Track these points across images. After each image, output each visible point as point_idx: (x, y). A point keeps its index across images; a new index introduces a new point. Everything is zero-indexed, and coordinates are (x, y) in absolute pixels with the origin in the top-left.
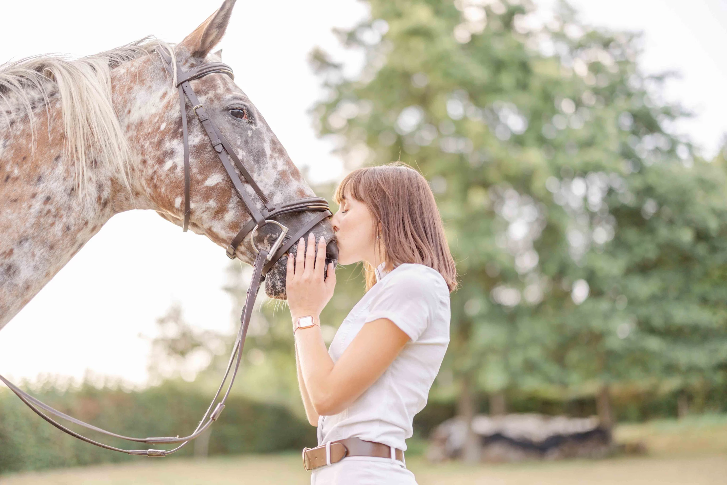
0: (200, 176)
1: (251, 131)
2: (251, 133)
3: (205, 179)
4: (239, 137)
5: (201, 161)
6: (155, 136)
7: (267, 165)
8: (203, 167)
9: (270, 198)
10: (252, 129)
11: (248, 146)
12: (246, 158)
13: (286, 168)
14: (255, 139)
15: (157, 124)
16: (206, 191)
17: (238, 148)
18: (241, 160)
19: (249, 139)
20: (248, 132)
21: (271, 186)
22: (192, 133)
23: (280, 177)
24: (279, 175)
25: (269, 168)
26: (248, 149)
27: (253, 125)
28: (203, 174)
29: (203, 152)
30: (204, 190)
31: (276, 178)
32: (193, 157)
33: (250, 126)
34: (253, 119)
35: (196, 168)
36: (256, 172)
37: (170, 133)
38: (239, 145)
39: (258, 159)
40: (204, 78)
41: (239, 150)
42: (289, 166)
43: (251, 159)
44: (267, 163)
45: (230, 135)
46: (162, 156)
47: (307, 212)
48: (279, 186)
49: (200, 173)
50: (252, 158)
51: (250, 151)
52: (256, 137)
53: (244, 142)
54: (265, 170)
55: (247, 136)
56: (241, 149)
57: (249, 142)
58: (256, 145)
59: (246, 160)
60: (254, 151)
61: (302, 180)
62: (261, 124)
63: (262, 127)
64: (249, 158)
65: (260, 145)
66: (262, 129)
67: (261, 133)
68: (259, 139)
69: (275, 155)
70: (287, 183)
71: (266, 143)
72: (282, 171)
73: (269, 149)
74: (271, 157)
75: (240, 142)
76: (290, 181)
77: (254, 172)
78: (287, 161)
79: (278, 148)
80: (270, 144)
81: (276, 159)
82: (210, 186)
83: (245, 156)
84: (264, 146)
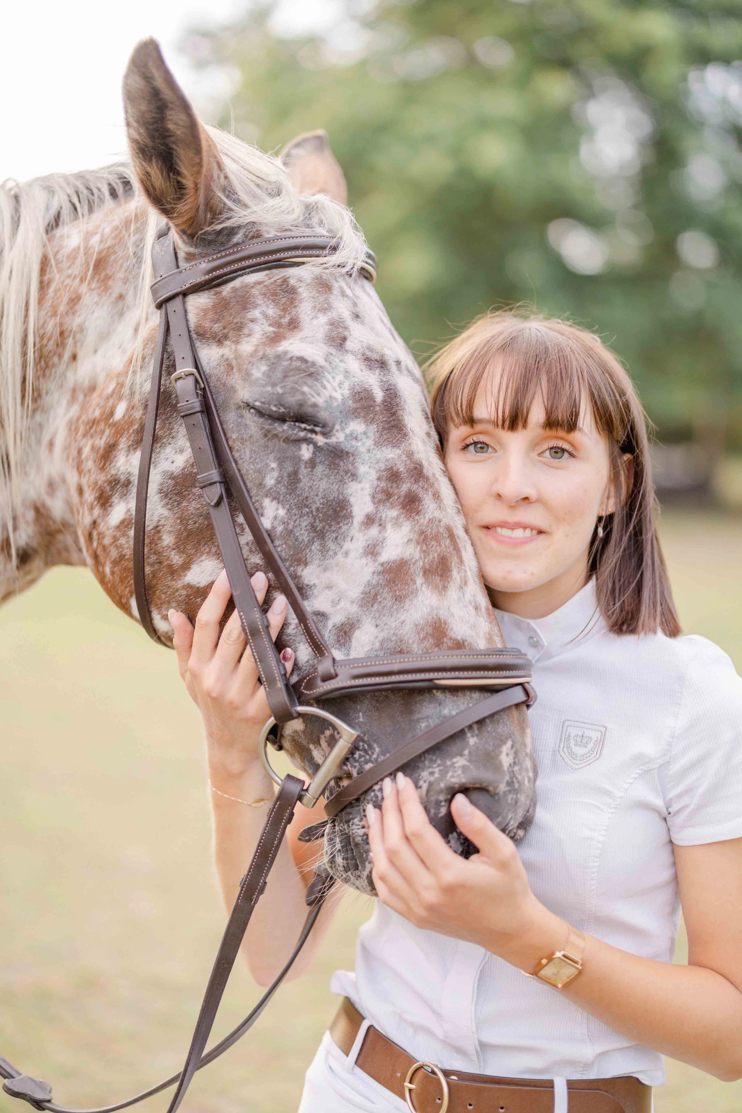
0: (177, 557)
1: (311, 449)
2: (311, 454)
3: (186, 566)
4: (274, 465)
5: (182, 519)
6: (103, 432)
7: (347, 545)
8: (185, 534)
9: (345, 633)
11: (296, 488)
12: (284, 523)
13: (412, 552)
14: (319, 470)
15: (111, 402)
16: (188, 596)
17: (266, 496)
18: (267, 531)
19: (303, 467)
20: (300, 450)
21: (352, 602)
22: (174, 440)
23: (381, 581)
24: (379, 574)
25: (352, 555)
26: (299, 496)
27: (317, 435)
28: (183, 552)
29: (189, 494)
30: (184, 592)
31: (369, 584)
32: (167, 504)
33: (310, 436)
35: (170, 532)
36: (316, 562)
37: (131, 431)
38: (271, 489)
39: (324, 527)
41: (266, 502)
42: (424, 548)
43: (304, 524)
44: (349, 539)
45: (251, 458)
46: (108, 488)
47: (434, 691)
48: (372, 606)
49: (180, 546)
50: (305, 522)
51: (303, 504)
52: (327, 462)
53: (286, 478)
54: (340, 557)
55: (297, 460)
56: (276, 498)
57: (301, 477)
58: (323, 485)
59: (286, 529)
60: (315, 502)
61: (453, 593)
62: (357, 426)
63: (356, 438)
64: (297, 522)
65: (335, 487)
66: (354, 443)
67: (347, 453)
68: (336, 471)
69: (384, 516)
70: (399, 599)
71: (360, 482)
72: (394, 562)
73: (368, 499)
74: (370, 520)
75: (277, 479)
76: (415, 593)
77: (306, 564)
78: (423, 533)
79: (403, 493)
80: (376, 482)
81: (384, 527)
82: (197, 585)
83: (283, 518)
84: (349, 491)
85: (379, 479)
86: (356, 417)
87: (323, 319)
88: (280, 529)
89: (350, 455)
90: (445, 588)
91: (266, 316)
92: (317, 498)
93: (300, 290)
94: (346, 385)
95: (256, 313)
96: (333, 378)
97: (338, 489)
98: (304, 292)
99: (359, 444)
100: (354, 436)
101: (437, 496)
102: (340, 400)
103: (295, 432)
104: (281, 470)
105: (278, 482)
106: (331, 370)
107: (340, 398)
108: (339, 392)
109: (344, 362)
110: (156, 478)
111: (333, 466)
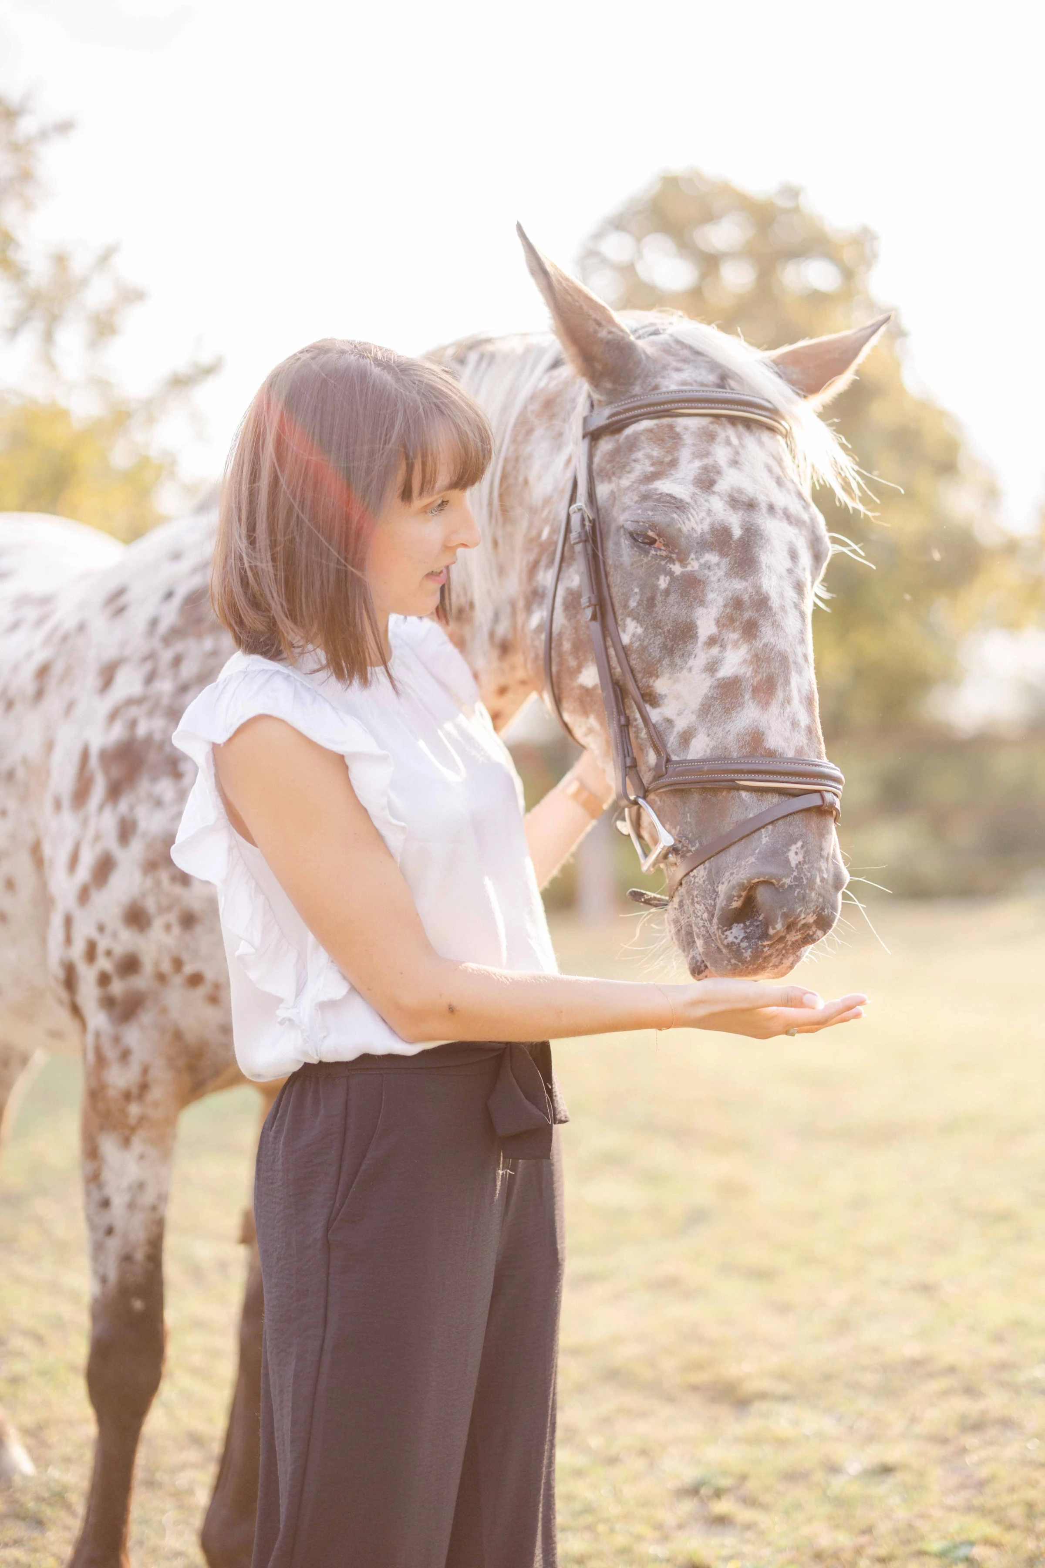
0: (572, 661)
1: (668, 578)
2: (667, 583)
4: (637, 590)
5: (575, 629)
7: (691, 662)
8: (577, 642)
9: (686, 738)
10: (671, 573)
11: (653, 611)
12: (640, 640)
13: (746, 671)
14: (672, 598)
15: (540, 526)
16: (581, 694)
17: (629, 616)
19: (659, 594)
20: (658, 579)
21: (692, 714)
23: (715, 695)
24: (715, 688)
25: (695, 670)
26: (654, 618)
27: (674, 564)
28: (577, 658)
30: (578, 691)
31: (706, 697)
32: (567, 615)
33: (669, 565)
34: (676, 551)
35: (568, 640)
36: (666, 675)
38: (632, 610)
39: (673, 646)
41: (629, 621)
42: (757, 668)
43: (657, 643)
44: (693, 656)
45: (621, 582)
48: (707, 717)
49: (573, 654)
50: (660, 640)
51: (657, 625)
52: (679, 591)
53: (645, 602)
54: (685, 671)
55: (655, 588)
56: (636, 618)
57: (657, 602)
58: (674, 611)
59: (641, 645)
60: (667, 624)
61: (774, 708)
62: (712, 558)
63: (709, 568)
64: (652, 641)
65: (684, 612)
66: (706, 571)
67: (700, 581)
68: (686, 598)
69: (726, 638)
70: (728, 711)
71: (706, 608)
72: (728, 678)
73: (712, 623)
74: (712, 641)
76: (741, 706)
77: (657, 677)
78: (757, 655)
79: (744, 620)
80: (722, 609)
81: (725, 648)
83: (640, 635)
84: (696, 615)
85: (725, 606)
86: (712, 550)
87: (697, 464)
88: (637, 644)
89: (701, 583)
90: (768, 703)
91: (649, 457)
92: (668, 622)
93: (685, 437)
94: (708, 521)
95: (639, 455)
96: (697, 513)
97: (686, 614)
98: (688, 439)
99: (711, 573)
100: (708, 566)
102: (699, 533)
103: (657, 562)
104: (642, 595)
105: (639, 604)
106: (695, 507)
107: (699, 531)
108: (701, 526)
109: (709, 502)
111: (684, 594)
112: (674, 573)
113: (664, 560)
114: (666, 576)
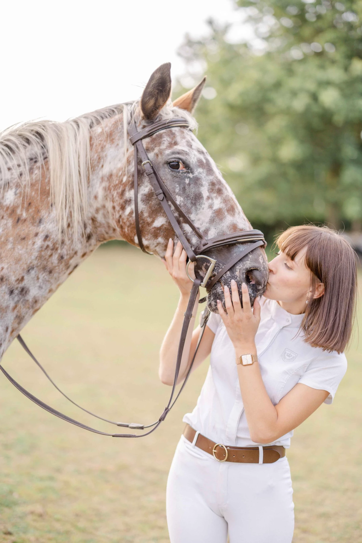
0: (150, 219)
1: (189, 179)
2: (189, 181)
3: (153, 222)
4: (177, 186)
5: (150, 207)
6: (120, 187)
7: (203, 206)
8: (151, 212)
9: (206, 233)
10: (189, 177)
11: (185, 192)
12: (183, 202)
13: (222, 206)
14: (192, 186)
15: (121, 178)
16: (155, 231)
17: (177, 195)
18: (179, 205)
19: (186, 185)
20: (185, 180)
21: (207, 223)
22: (144, 184)
23: (215, 215)
24: (214, 213)
25: (205, 209)
26: (186, 194)
27: (190, 174)
28: (152, 217)
29: (151, 199)
30: (153, 230)
31: (211, 217)
32: (144, 204)
33: (188, 175)
34: (190, 169)
35: (146, 212)
36: (194, 213)
37: (129, 184)
38: (178, 192)
39: (195, 202)
40: (154, 136)
41: (177, 196)
42: (226, 204)
43: (189, 202)
44: (203, 204)
45: (170, 185)
46: (124, 204)
47: (236, 244)
48: (213, 223)
49: (150, 216)
50: (189, 201)
51: (188, 196)
52: (193, 183)
53: (182, 189)
54: (201, 210)
55: (184, 183)
56: (179, 195)
57: (186, 189)
58: (193, 190)
59: (184, 204)
60: (191, 196)
61: (237, 215)
62: (200, 170)
63: (201, 173)
64: (187, 202)
65: (197, 189)
66: (200, 175)
67: (199, 178)
68: (196, 185)
69: (212, 196)
70: (221, 220)
71: (204, 187)
72: (218, 209)
73: (207, 192)
74: (208, 198)
75: (179, 190)
76: (225, 217)
77: (191, 214)
78: (224, 199)
79: (217, 189)
80: (208, 186)
81: (213, 199)
82: (157, 227)
83: (183, 201)
84: (201, 190)
85: (209, 185)
86: (200, 167)
88: (182, 204)
90: (234, 214)
91: (167, 140)
92: (192, 194)
94: (195, 158)
95: (165, 139)
96: (192, 156)
98: (177, 134)
99: (202, 175)
101: (226, 189)
103: (183, 174)
105: (180, 190)
106: (191, 154)
107: (194, 162)
108: (194, 160)
109: (193, 152)
110: (140, 197)
111: (196, 183)
112: (190, 177)
113: (185, 173)
114: (187, 179)
